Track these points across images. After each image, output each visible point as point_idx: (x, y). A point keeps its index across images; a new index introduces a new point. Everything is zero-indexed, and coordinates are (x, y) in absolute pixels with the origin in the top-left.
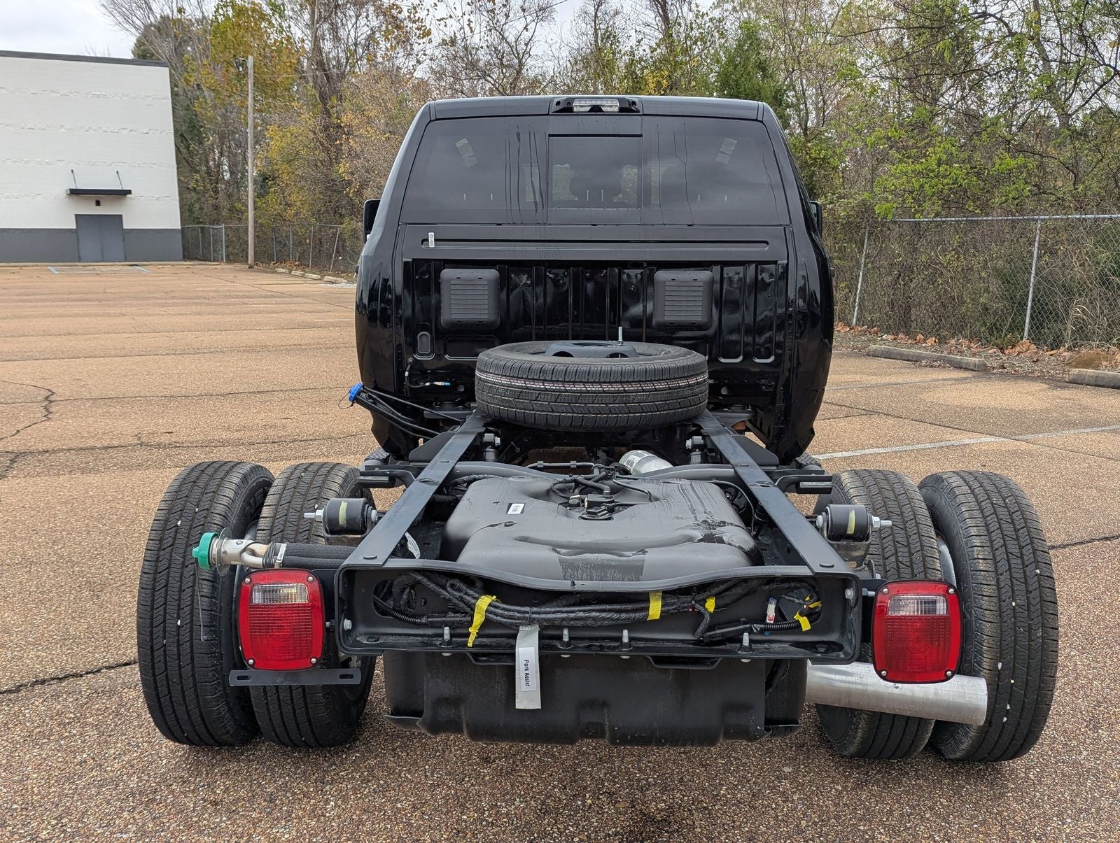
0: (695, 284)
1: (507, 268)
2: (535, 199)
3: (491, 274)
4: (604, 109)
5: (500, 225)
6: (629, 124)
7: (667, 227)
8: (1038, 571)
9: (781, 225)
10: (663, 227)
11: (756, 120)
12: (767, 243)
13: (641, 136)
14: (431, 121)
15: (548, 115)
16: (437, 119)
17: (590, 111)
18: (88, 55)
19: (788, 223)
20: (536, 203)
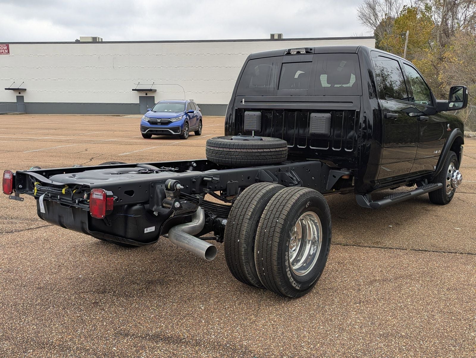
0: (323, 118)
1: (264, 111)
2: (274, 86)
3: (259, 113)
4: (301, 52)
5: (263, 96)
6: (309, 57)
7: (316, 96)
8: (277, 221)
9: (358, 95)
10: (315, 96)
11: (355, 53)
12: (352, 102)
13: (312, 62)
14: (249, 60)
15: (283, 56)
16: (251, 59)
17: (297, 53)
18: (354, 36)
19: (362, 95)
20: (274, 88)
